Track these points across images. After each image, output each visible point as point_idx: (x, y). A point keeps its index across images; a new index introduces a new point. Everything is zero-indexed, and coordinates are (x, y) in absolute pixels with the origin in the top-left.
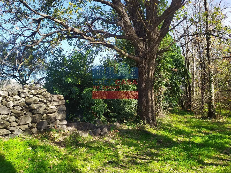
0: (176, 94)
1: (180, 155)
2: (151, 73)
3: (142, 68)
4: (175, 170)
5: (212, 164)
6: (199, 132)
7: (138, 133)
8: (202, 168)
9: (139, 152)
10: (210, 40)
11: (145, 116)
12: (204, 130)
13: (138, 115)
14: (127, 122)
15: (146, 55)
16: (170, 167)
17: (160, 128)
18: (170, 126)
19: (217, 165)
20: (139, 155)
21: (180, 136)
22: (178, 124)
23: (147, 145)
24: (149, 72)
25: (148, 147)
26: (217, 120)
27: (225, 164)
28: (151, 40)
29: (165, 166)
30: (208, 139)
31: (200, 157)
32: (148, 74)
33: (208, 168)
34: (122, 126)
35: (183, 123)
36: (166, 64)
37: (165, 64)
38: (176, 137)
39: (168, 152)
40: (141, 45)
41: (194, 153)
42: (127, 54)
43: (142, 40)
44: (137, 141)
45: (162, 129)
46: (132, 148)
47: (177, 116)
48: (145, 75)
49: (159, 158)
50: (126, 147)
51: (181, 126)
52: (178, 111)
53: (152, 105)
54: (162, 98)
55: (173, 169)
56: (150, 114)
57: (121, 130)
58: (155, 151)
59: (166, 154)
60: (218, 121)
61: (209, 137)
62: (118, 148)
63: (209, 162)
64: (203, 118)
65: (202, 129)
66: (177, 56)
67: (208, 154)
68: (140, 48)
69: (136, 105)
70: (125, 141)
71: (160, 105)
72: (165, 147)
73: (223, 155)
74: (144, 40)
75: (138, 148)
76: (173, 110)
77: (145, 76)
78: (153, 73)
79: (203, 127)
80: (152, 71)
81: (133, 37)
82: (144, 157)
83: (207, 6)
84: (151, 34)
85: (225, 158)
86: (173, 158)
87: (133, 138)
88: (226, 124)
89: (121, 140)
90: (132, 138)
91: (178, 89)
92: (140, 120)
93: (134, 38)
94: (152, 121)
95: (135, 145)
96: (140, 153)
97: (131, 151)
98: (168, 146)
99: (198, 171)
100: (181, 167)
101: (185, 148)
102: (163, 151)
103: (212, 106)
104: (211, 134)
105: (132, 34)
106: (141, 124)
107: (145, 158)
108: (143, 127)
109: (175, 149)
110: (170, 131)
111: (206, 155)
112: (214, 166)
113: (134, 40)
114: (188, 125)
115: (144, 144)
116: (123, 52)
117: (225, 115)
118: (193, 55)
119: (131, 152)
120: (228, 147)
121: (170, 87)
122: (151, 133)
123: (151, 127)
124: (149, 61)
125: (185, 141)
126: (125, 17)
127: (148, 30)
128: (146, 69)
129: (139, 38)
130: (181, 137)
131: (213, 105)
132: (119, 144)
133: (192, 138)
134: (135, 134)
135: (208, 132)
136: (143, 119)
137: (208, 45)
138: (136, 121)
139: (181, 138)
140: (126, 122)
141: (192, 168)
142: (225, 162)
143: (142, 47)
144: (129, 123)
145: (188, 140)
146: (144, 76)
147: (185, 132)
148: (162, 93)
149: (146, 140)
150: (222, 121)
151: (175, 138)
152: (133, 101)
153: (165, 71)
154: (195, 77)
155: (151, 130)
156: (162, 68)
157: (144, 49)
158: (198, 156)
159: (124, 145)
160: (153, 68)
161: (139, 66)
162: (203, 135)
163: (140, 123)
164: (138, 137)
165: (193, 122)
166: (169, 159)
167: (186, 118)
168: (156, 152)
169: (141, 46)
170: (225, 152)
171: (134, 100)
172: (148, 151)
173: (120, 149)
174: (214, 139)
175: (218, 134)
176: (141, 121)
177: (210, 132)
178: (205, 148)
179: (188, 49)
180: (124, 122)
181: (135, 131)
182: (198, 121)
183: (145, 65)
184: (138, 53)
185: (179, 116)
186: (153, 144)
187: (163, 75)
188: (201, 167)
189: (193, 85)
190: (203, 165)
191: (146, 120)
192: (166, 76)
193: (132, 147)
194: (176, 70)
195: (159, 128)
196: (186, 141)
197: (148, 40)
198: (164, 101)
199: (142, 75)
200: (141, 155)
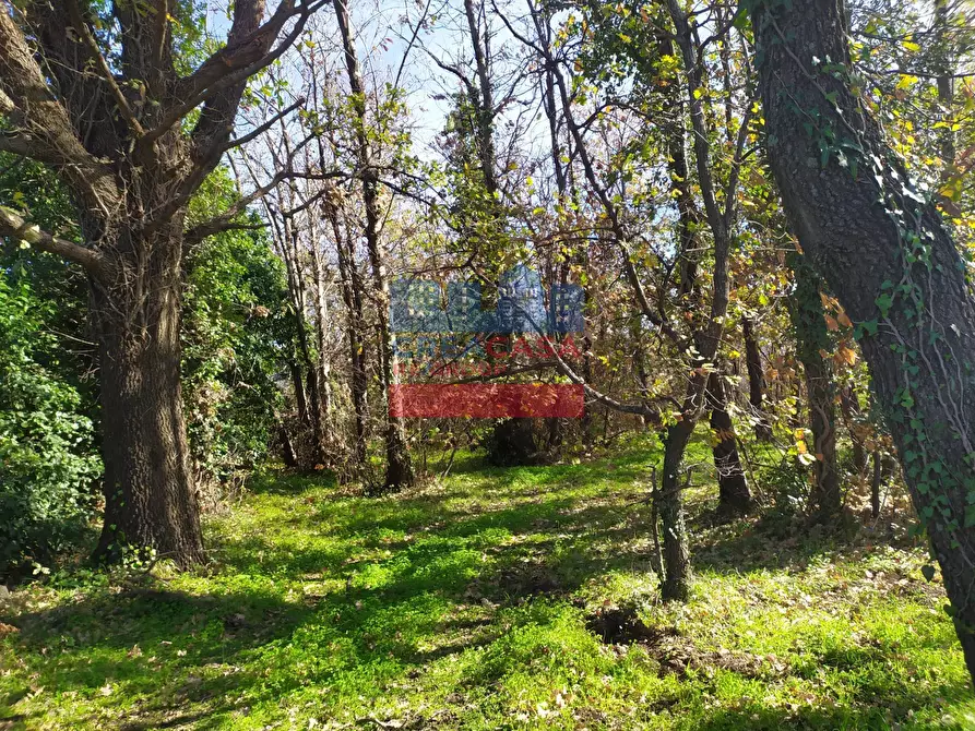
0: (261, 412)
1: (329, 653)
2: (164, 324)
3: (117, 302)
4: (325, 722)
5: (443, 652)
6: (371, 545)
7: (123, 613)
8: (417, 675)
9: (149, 699)
10: (376, 203)
11: (149, 524)
12: (388, 535)
13: (113, 527)
14: (52, 574)
15: (138, 242)
16: (302, 716)
17: (223, 563)
18: (260, 545)
19: (458, 649)
20: (149, 709)
21: (309, 580)
22: (289, 530)
23: (179, 653)
24: (158, 319)
25: (184, 663)
26: (419, 491)
27: (481, 639)
28: (155, 174)
29: (284, 717)
30: (410, 566)
31: (402, 638)
32: (153, 330)
33: (435, 672)
34: (27, 598)
35: (304, 523)
36: (219, 286)
37: (214, 286)
38: (296, 585)
39: (282, 656)
40: (105, 194)
41: (379, 629)
42: (36, 228)
43: (111, 169)
44: (125, 652)
45: (230, 569)
46: (106, 691)
47: (276, 498)
48: (139, 332)
49: (250, 694)
50: (73, 694)
51: (302, 539)
52: (276, 476)
53: (180, 468)
54: (211, 434)
55: (320, 720)
56: (173, 513)
57: (26, 617)
58: (225, 670)
59: (273, 667)
60: (422, 492)
61: (412, 557)
62: (28, 711)
63: (434, 648)
64: (373, 491)
65: (378, 534)
66: (255, 254)
67: (422, 618)
68: (100, 207)
69: (82, 482)
70: (63, 667)
71: (204, 465)
72: (261, 638)
73: (466, 610)
74: (118, 170)
75: (138, 680)
76: (256, 480)
77: (139, 339)
78: (175, 321)
79: (383, 525)
80: (170, 312)
81: (61, 151)
82: (179, 714)
83: (358, 74)
84: (152, 144)
85: (476, 618)
86: (305, 673)
87: (101, 640)
88: (446, 498)
89: (35, 668)
90: (95, 642)
91: (269, 389)
92: (124, 549)
93: (66, 151)
94: (185, 541)
95: (121, 672)
96: (152, 703)
97: (106, 707)
98: (271, 633)
99: (407, 692)
100: (347, 700)
101: (341, 619)
102: (255, 658)
103: (398, 441)
104: (412, 542)
105: (55, 135)
106: (132, 562)
107: (185, 715)
108: (146, 577)
109: (302, 635)
110: (267, 568)
111: (419, 626)
112: (452, 655)
113: (68, 161)
114: (327, 526)
115: (166, 654)
116: (11, 218)
117: (440, 468)
118: (312, 253)
119: (109, 712)
120: (473, 577)
121: (242, 384)
122: (187, 594)
123: (183, 568)
124: (155, 268)
125: (330, 595)
126: (9, 43)
127: (140, 128)
128: (141, 303)
129: (96, 159)
130: (314, 580)
131: (402, 437)
132: (28, 690)
133: (355, 573)
134: (105, 620)
135: (400, 538)
136: (138, 541)
137: (372, 219)
138: (102, 557)
139: (312, 585)
140: (46, 571)
141: (384, 689)
142: (478, 632)
143: (111, 199)
144: (62, 574)
145: (341, 584)
146: (130, 338)
147: (326, 557)
148: (212, 412)
149: (172, 635)
150: (435, 493)
151: (291, 591)
152: (67, 460)
153: (216, 316)
154: (327, 337)
155: (185, 583)
156: (201, 302)
157: (122, 213)
158: (393, 637)
159: (63, 690)
160: (174, 302)
161: (105, 291)
162: (388, 553)
163: (126, 561)
164: (128, 628)
165: (340, 513)
166: (291, 685)
167: (313, 501)
168: (226, 674)
169: (108, 196)
170: (470, 597)
171: (73, 456)
172: (192, 680)
173: (38, 714)
174: (429, 558)
175: (435, 540)
176: (132, 552)
177: (406, 538)
178: (409, 600)
179: (293, 226)
180: (35, 572)
181: (105, 605)
182: (358, 505)
183: (135, 288)
184: (92, 226)
185: (282, 499)
186: (206, 640)
187: (209, 333)
188: (413, 676)
189: (322, 369)
190: (417, 664)
191: (157, 541)
192: (224, 337)
193: (108, 686)
194: (264, 311)
195: (220, 566)
196: (335, 591)
197: (139, 170)
198: (219, 446)
199: (124, 334)
200: (162, 708)
